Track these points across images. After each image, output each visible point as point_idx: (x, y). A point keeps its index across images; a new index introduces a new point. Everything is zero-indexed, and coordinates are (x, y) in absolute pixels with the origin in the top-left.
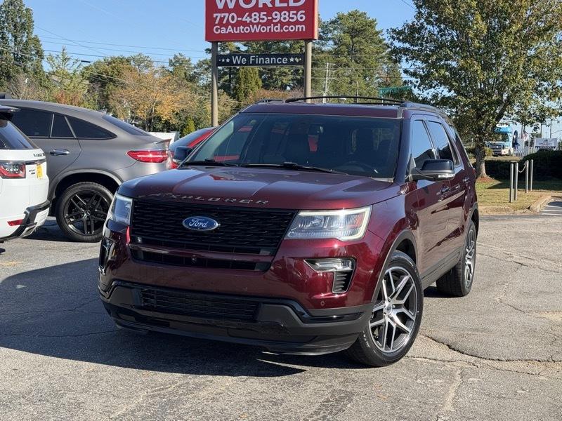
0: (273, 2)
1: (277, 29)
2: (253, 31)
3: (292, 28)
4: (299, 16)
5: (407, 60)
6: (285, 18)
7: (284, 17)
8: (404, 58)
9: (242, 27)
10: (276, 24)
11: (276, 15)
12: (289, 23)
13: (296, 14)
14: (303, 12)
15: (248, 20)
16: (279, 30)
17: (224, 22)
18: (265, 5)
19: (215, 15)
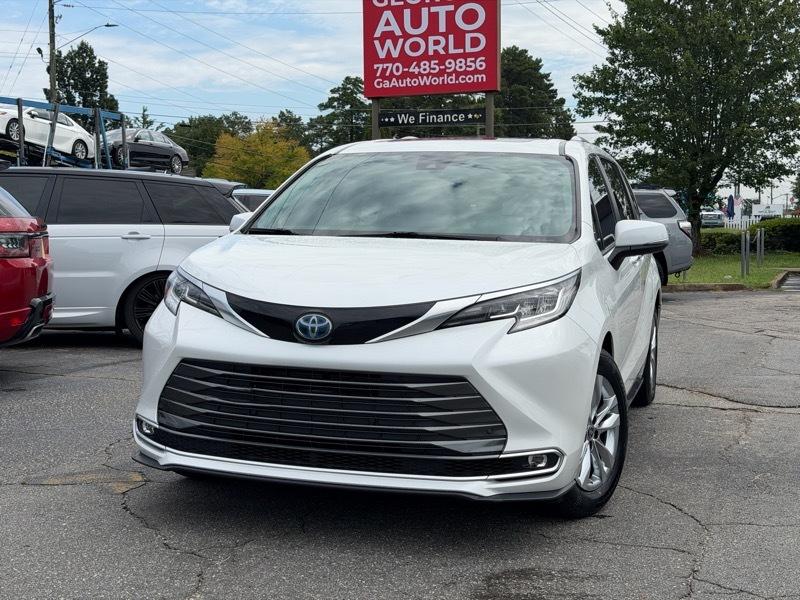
0: (446, 48)
1: (451, 80)
2: (422, 84)
3: (470, 79)
4: (478, 64)
5: (600, 112)
6: (461, 67)
7: (460, 65)
8: (596, 110)
9: (408, 80)
10: (450, 74)
11: (450, 63)
12: (466, 73)
13: (474, 62)
14: (483, 58)
15: (416, 70)
16: (454, 82)
17: (388, 74)
18: (436, 51)
19: (376, 66)
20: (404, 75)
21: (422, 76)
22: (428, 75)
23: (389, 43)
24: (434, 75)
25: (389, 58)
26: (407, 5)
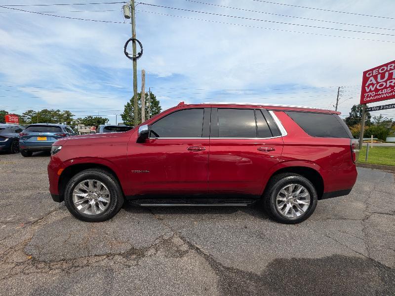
2: (383, 97)
15: (381, 93)
17: (369, 96)
18: (390, 85)
19: (365, 94)
20: (376, 95)
21: (383, 94)
22: (385, 94)
23: (371, 86)
24: (388, 93)
25: (371, 91)
26: (379, 73)
